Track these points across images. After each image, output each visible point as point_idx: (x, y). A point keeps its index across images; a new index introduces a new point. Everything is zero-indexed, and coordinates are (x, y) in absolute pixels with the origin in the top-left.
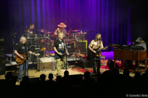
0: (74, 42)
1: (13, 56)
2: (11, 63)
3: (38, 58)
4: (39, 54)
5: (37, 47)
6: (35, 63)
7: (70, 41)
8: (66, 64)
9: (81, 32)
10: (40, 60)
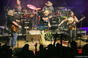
0: (59, 18)
1: (5, 28)
2: (3, 35)
3: (27, 31)
4: (28, 27)
5: (26, 21)
6: (24, 35)
7: (55, 17)
8: (52, 37)
9: (66, 9)
10: (29, 33)
